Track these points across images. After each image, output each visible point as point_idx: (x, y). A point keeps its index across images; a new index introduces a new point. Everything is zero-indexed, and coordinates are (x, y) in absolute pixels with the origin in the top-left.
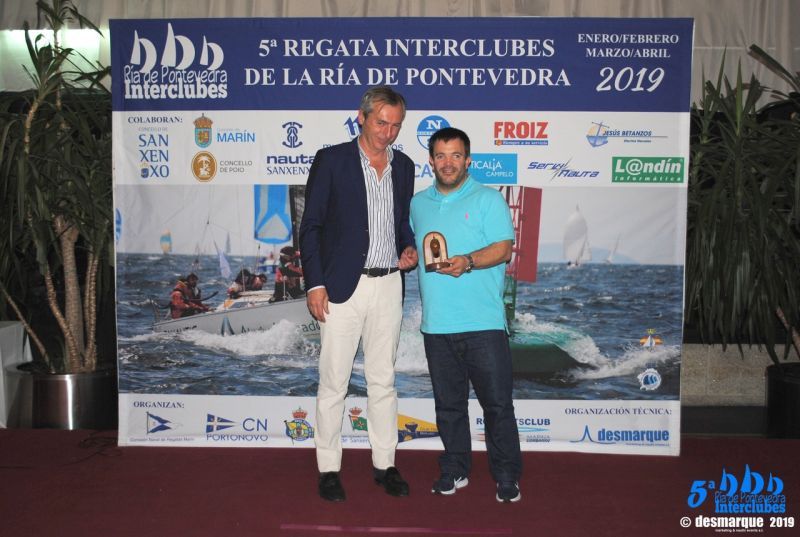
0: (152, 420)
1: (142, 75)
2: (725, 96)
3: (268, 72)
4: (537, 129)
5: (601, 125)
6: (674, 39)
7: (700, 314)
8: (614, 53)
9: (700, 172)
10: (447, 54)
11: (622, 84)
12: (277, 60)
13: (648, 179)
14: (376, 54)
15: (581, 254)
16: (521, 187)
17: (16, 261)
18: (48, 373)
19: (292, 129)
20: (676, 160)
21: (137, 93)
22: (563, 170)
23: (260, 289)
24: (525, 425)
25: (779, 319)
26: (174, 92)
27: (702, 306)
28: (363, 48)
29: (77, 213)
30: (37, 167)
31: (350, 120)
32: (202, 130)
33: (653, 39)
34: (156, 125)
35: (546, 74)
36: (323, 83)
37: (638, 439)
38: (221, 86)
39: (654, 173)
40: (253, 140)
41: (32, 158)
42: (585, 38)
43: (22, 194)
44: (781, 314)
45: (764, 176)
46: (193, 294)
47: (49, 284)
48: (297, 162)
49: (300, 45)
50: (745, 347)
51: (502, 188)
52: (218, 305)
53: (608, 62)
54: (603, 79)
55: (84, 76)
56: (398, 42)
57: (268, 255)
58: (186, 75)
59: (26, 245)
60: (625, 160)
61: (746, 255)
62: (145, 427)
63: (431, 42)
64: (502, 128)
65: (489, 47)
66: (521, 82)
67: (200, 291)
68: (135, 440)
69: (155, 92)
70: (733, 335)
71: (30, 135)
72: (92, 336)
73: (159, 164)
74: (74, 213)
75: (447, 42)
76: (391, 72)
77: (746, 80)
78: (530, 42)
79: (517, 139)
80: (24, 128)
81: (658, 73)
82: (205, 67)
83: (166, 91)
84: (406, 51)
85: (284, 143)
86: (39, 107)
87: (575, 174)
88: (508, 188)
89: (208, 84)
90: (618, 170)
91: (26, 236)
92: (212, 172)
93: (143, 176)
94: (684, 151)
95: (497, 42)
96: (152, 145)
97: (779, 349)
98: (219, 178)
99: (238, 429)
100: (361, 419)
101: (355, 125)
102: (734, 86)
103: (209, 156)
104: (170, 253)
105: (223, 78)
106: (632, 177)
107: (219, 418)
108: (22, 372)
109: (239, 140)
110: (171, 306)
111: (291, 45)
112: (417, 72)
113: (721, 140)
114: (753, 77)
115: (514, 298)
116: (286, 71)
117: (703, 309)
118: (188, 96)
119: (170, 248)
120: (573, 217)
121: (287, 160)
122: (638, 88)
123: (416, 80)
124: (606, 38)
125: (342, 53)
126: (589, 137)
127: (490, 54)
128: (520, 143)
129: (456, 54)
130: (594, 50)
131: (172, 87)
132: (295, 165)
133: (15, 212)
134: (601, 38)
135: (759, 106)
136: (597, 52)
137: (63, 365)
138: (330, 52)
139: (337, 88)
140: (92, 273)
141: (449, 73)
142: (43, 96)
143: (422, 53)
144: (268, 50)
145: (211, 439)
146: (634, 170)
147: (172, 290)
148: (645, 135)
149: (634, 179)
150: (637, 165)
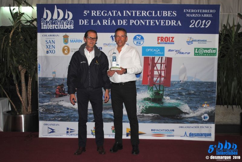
0: (49, 129)
1: (47, 21)
2: (229, 29)
3: (87, 21)
4: (171, 39)
5: (191, 38)
6: (214, 11)
7: (220, 97)
8: (195, 16)
9: (221, 53)
10: (143, 15)
11: (198, 25)
12: (89, 17)
13: (205, 55)
15: (185, 78)
16: (166, 57)
17: (6, 79)
18: (17, 114)
20: (214, 49)
21: (45, 27)
22: (179, 52)
24: (166, 132)
27: (221, 95)
28: (116, 13)
29: (26, 64)
30: (13, 50)
31: (112, 36)
32: (66, 39)
33: (207, 11)
34: (51, 37)
35: (174, 22)
36: (104, 24)
37: (202, 136)
38: (71, 25)
39: (207, 53)
41: (11, 47)
42: (186, 11)
43: (9, 59)
46: (63, 90)
47: (17, 86)
49: (96, 12)
51: (160, 57)
53: (193, 18)
54: (192, 23)
55: (28, 21)
56: (128, 11)
59: (9, 74)
60: (198, 49)
61: (235, 78)
62: (47, 131)
63: (138, 12)
64: (160, 39)
65: (156, 13)
66: (166, 24)
67: (65, 89)
68: (44, 136)
69: (51, 27)
70: (231, 103)
71: (11, 40)
72: (30, 103)
73: (52, 49)
74: (25, 64)
75: (143, 12)
77: (236, 24)
78: (169, 12)
79: (165, 42)
80: (9, 37)
81: (209, 22)
82: (66, 19)
83: (54, 26)
84: (130, 14)
86: (14, 31)
87: (183, 53)
88: (162, 57)
89: (67, 24)
90: (196, 52)
91: (10, 72)
92: (68, 52)
93: (47, 53)
94: (217, 46)
95: (158, 12)
96: (50, 43)
99: (76, 132)
101: (114, 37)
102: (231, 26)
103: (68, 47)
104: (55, 77)
105: (72, 23)
107: (70, 129)
108: (8, 114)
109: (77, 42)
110: (56, 94)
111: (94, 12)
112: (133, 21)
113: (227, 42)
114: (238, 23)
115: (163, 92)
116: (92, 20)
118: (61, 28)
119: (55, 76)
120: (182, 67)
123: (133, 24)
124: (192, 11)
125: (109, 15)
126: (187, 42)
128: (165, 43)
129: (145, 15)
130: (189, 14)
131: (56, 25)
133: (6, 64)
134: (191, 11)
135: (239, 32)
136: (190, 15)
137: (21, 112)
138: (106, 15)
139: (108, 26)
140: (30, 83)
141: (143, 22)
142: (15, 28)
143: (135, 15)
144: (86, 14)
145: (68, 135)
146: (201, 52)
147: (56, 89)
148: (204, 41)
149: (201, 55)
150: (202, 50)
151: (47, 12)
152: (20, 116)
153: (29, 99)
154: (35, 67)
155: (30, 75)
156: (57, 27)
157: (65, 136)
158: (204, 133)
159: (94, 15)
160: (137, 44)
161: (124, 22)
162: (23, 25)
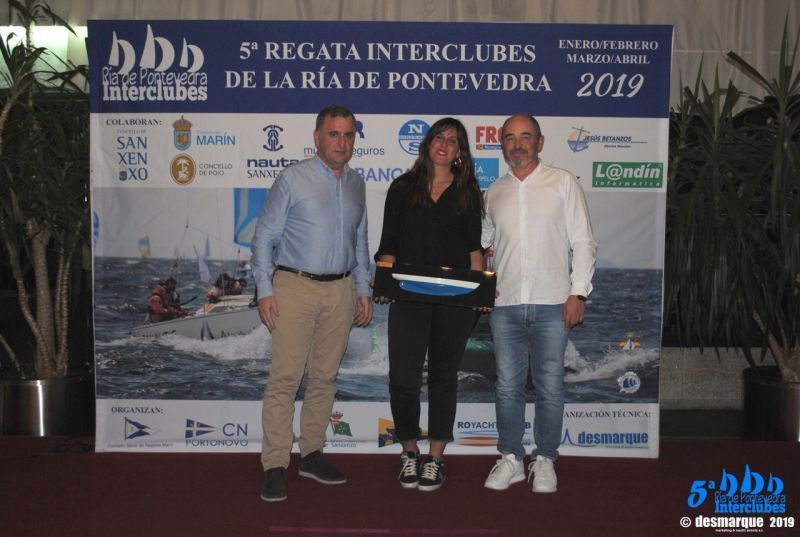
0: (130, 426)
1: (120, 76)
2: (702, 101)
3: (249, 75)
5: (581, 130)
6: (654, 46)
7: (678, 318)
8: (594, 59)
9: (678, 176)
11: (602, 91)
12: (257, 62)
13: (627, 184)
14: (357, 57)
18: (20, 379)
19: (273, 132)
20: (655, 165)
21: (115, 95)
23: (240, 293)
25: (755, 323)
26: (152, 94)
27: (680, 308)
28: (344, 51)
29: (49, 215)
32: (181, 133)
33: (633, 46)
34: (131, 127)
36: (305, 86)
37: (618, 442)
38: (201, 88)
39: (633, 179)
40: (234, 143)
41: (4, 160)
42: (566, 44)
44: (757, 317)
45: (741, 181)
46: (172, 298)
47: (21, 288)
48: (278, 165)
49: (281, 47)
50: (722, 350)
52: (197, 309)
53: (589, 67)
54: (584, 85)
55: (57, 75)
56: (380, 46)
57: (248, 259)
58: (165, 77)
60: (605, 165)
61: (723, 259)
62: (123, 433)
63: (413, 46)
64: (484, 132)
65: (471, 52)
66: (502, 87)
67: (179, 296)
68: (113, 446)
69: (134, 93)
70: (710, 338)
71: (3, 136)
72: (64, 341)
73: (138, 167)
74: (46, 215)
75: (429, 46)
76: (373, 76)
77: (724, 85)
78: (512, 47)
79: (498, 143)
81: (638, 79)
82: (185, 70)
83: (145, 94)
84: (388, 55)
85: (265, 147)
86: (12, 108)
89: (187, 86)
90: (599, 175)
92: (191, 175)
93: (122, 179)
94: (662, 156)
95: (479, 47)
96: (130, 147)
97: (756, 352)
98: (199, 181)
99: (219, 435)
100: (342, 423)
102: (710, 93)
103: (187, 158)
104: (148, 257)
105: (203, 81)
106: (612, 182)
107: (198, 423)
109: (219, 143)
110: (150, 310)
111: (272, 47)
112: (398, 76)
113: (698, 144)
116: (267, 74)
117: (680, 311)
118: (167, 98)
119: (149, 251)
121: (268, 163)
122: (618, 94)
123: (398, 84)
124: (586, 44)
125: (323, 57)
126: (570, 142)
127: (472, 59)
129: (438, 58)
130: (575, 56)
131: (150, 88)
132: (276, 168)
134: (582, 44)
135: (736, 110)
136: (578, 57)
137: (34, 371)
138: (311, 55)
139: (318, 91)
140: (63, 276)
141: (431, 77)
142: (15, 97)
143: (404, 57)
144: (249, 53)
145: (190, 444)
146: (614, 175)
147: (150, 294)
148: (625, 140)
149: (614, 184)
150: (617, 170)
151: (120, 45)
152: (32, 383)
153: (59, 327)
154: (80, 224)
155: (62, 251)
157: (182, 447)
158: (625, 432)
159: (271, 54)
160: (410, 149)
161: (370, 80)
162: (41, 87)
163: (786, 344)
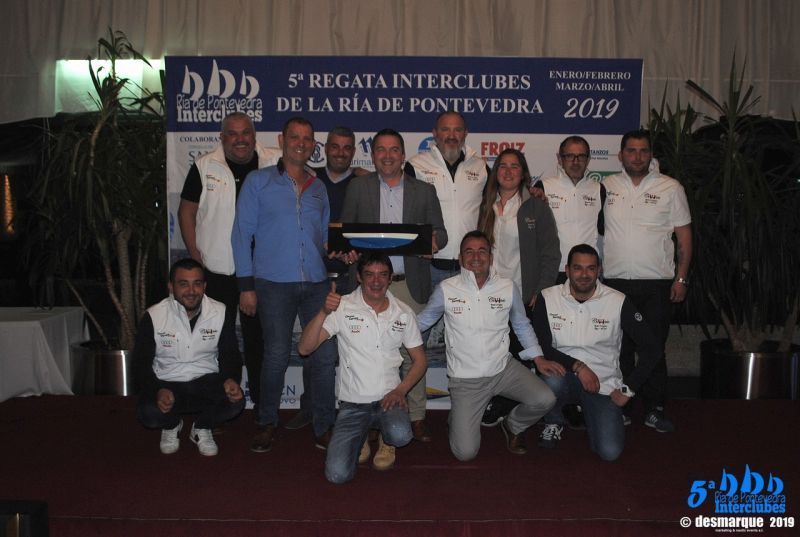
1: (192, 102)
2: (667, 120)
3: (296, 101)
4: (516, 148)
6: (627, 76)
8: (578, 87)
10: (443, 86)
11: (584, 114)
12: (303, 90)
14: (385, 86)
18: (107, 349)
21: (188, 117)
28: (374, 81)
30: (102, 178)
31: (363, 140)
33: (610, 76)
34: (203, 144)
35: (523, 103)
36: (342, 109)
38: (257, 112)
41: (96, 170)
43: (90, 201)
47: (109, 275)
49: (322, 78)
50: (684, 327)
53: (574, 94)
54: (570, 108)
55: (138, 101)
56: (403, 76)
58: (228, 102)
63: (430, 76)
64: (488, 147)
65: (477, 81)
66: (503, 110)
69: (203, 116)
71: (95, 151)
74: (128, 215)
75: (443, 77)
76: (398, 101)
77: (684, 107)
78: (511, 77)
80: (89, 144)
81: (614, 103)
82: (244, 97)
83: (212, 116)
84: (409, 84)
86: (102, 127)
89: (246, 110)
95: (484, 77)
97: (711, 328)
101: (368, 144)
102: (674, 112)
105: (259, 105)
108: (84, 349)
111: (315, 78)
112: (418, 101)
114: (689, 106)
116: (311, 100)
122: (598, 116)
123: (418, 108)
124: (572, 75)
125: (356, 86)
127: (478, 87)
129: (450, 86)
130: (562, 84)
131: (216, 112)
134: (568, 75)
135: (694, 128)
136: (565, 86)
137: (119, 342)
138: (347, 84)
139: (353, 113)
140: (142, 266)
141: (445, 102)
142: (105, 118)
143: (422, 86)
144: (296, 83)
148: (605, 153)
151: (191, 76)
152: (117, 353)
153: (138, 309)
154: (155, 223)
155: (140, 245)
156: (218, 117)
159: (315, 84)
162: (123, 110)
163: (736, 322)
